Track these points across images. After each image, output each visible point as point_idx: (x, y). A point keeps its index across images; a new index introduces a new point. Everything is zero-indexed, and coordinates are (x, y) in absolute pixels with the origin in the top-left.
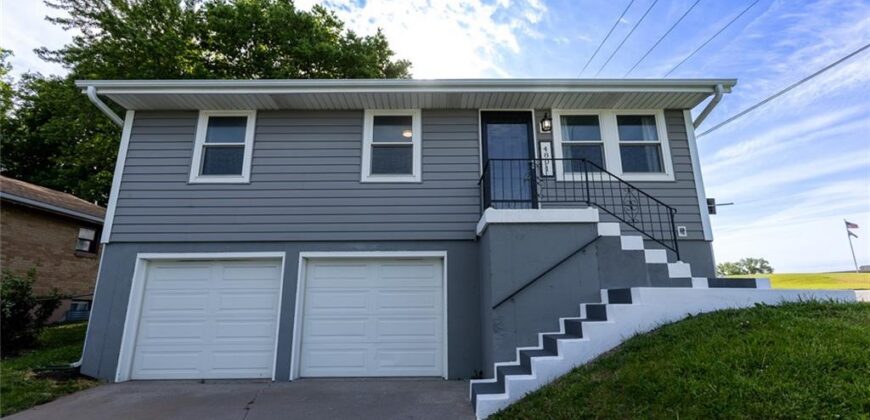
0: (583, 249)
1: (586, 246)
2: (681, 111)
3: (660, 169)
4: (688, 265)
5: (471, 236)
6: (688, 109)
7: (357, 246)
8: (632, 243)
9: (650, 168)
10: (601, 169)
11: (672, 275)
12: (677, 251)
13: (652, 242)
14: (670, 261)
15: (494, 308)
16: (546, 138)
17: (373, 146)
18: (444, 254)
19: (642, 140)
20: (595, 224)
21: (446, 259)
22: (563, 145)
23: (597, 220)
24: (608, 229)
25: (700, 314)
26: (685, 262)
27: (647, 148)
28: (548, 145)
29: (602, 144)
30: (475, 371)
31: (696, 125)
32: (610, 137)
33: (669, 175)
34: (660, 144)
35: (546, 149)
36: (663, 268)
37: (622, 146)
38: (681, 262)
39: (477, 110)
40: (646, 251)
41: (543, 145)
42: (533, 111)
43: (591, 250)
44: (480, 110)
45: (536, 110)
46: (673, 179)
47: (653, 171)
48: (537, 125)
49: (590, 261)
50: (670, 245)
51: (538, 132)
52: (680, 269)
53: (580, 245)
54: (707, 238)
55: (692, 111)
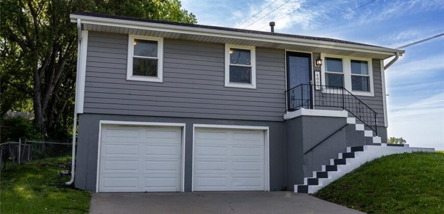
0: (340, 129)
1: (342, 128)
2: (379, 60)
3: (368, 90)
4: (380, 138)
5: (280, 120)
6: (383, 60)
7: (223, 122)
8: (360, 127)
9: (363, 89)
10: (342, 88)
11: (374, 142)
12: (376, 132)
13: (367, 127)
14: (374, 136)
15: (305, 154)
16: (317, 69)
17: (230, 66)
18: (267, 128)
19: (361, 74)
20: (346, 118)
21: (268, 131)
22: (326, 73)
23: (347, 116)
24: (351, 121)
25: (387, 156)
26: (379, 136)
27: (362, 78)
28: (319, 73)
29: (343, 75)
30: (283, 187)
31: (385, 68)
32: (347, 72)
33: (371, 94)
34: (369, 77)
35: (317, 75)
36: (371, 139)
37: (352, 76)
38: (377, 137)
39: (284, 50)
40: (365, 131)
41: (316, 73)
42: (312, 53)
43: (344, 129)
44: (286, 50)
45: (313, 53)
46: (373, 96)
47: (365, 91)
48: (314, 62)
49: (343, 134)
50: (374, 128)
51: (314, 66)
52: (377, 139)
53: (339, 128)
54: (385, 126)
55: (384, 61)
